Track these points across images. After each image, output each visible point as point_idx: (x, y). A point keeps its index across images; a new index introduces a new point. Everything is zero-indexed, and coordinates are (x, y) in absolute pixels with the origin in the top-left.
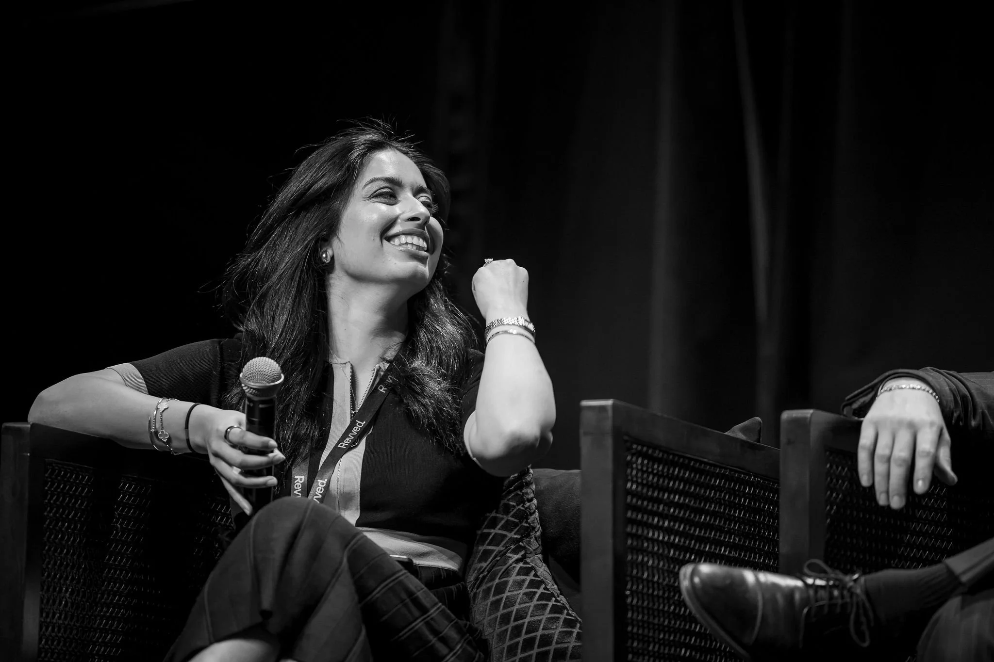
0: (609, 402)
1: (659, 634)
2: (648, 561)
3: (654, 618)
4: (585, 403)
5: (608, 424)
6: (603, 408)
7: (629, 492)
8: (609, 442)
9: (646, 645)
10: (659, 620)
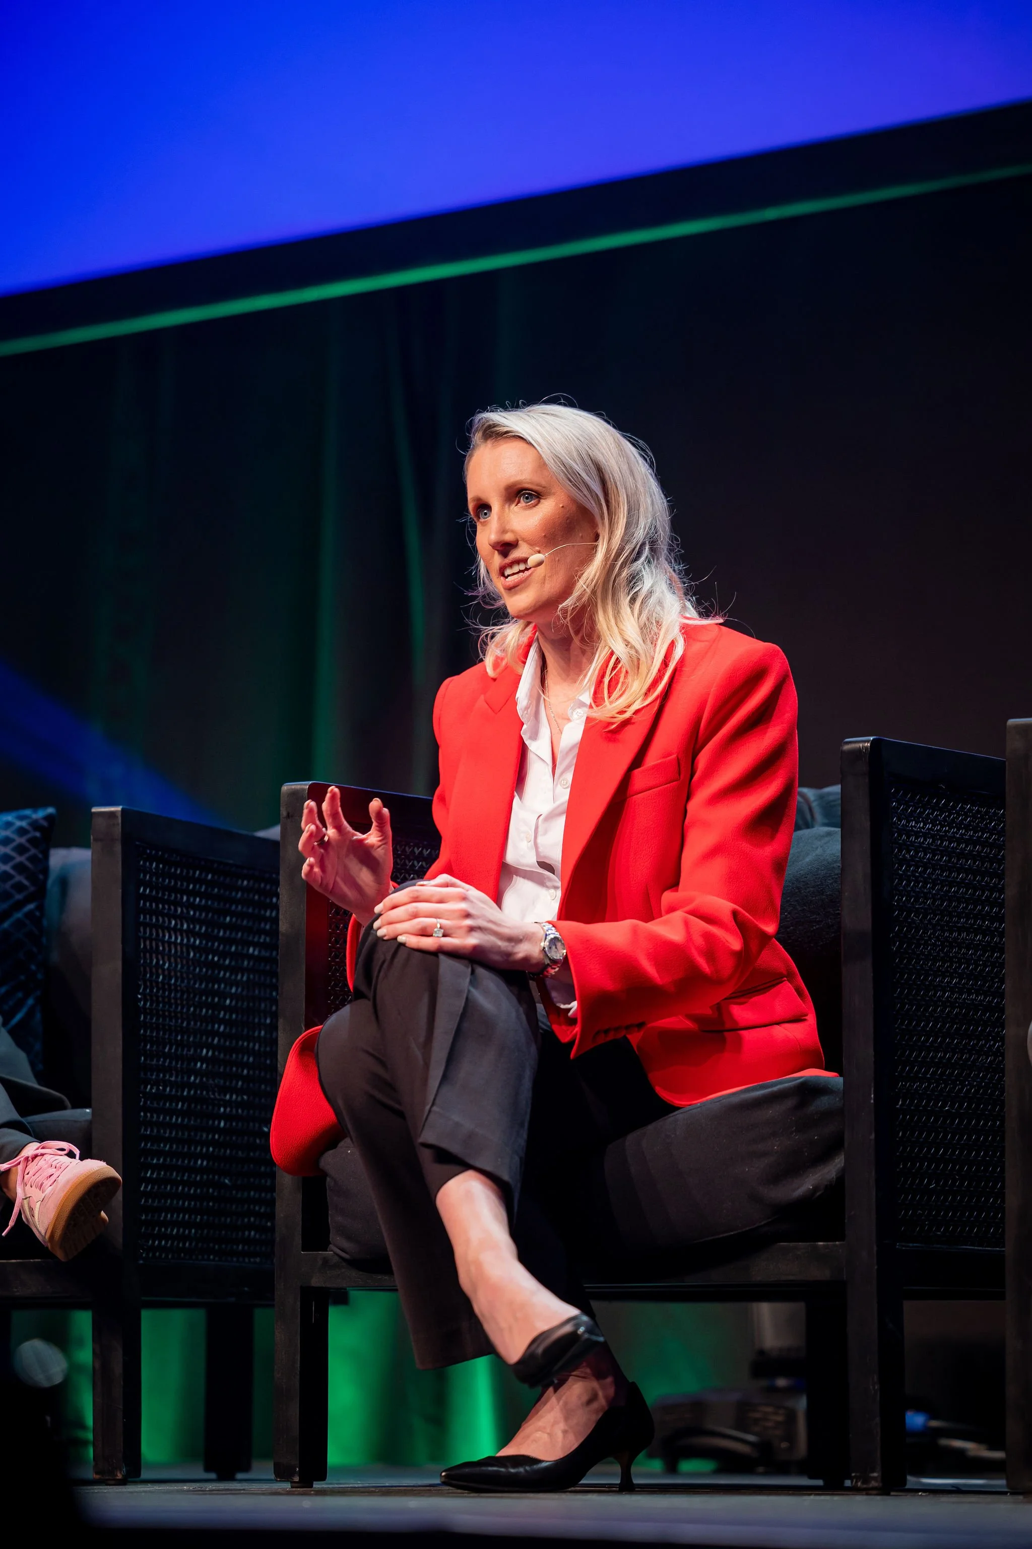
0: (119, 808)
1: (177, 1036)
2: (164, 964)
3: (171, 1020)
4: (94, 810)
5: (118, 830)
6: (112, 814)
7: (143, 896)
8: (118, 848)
9: (161, 1048)
10: (176, 1022)
